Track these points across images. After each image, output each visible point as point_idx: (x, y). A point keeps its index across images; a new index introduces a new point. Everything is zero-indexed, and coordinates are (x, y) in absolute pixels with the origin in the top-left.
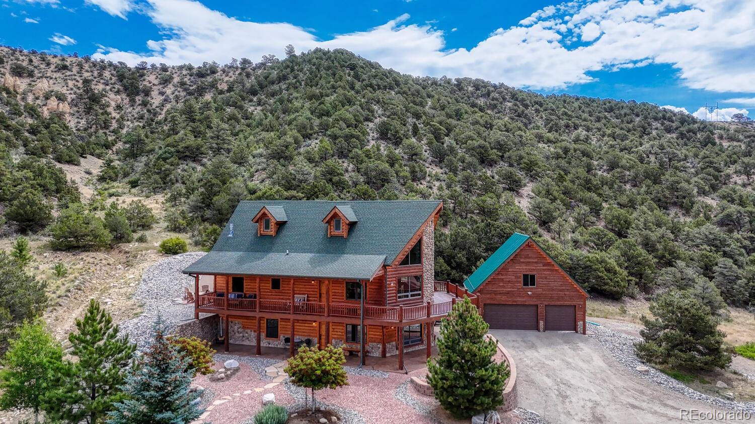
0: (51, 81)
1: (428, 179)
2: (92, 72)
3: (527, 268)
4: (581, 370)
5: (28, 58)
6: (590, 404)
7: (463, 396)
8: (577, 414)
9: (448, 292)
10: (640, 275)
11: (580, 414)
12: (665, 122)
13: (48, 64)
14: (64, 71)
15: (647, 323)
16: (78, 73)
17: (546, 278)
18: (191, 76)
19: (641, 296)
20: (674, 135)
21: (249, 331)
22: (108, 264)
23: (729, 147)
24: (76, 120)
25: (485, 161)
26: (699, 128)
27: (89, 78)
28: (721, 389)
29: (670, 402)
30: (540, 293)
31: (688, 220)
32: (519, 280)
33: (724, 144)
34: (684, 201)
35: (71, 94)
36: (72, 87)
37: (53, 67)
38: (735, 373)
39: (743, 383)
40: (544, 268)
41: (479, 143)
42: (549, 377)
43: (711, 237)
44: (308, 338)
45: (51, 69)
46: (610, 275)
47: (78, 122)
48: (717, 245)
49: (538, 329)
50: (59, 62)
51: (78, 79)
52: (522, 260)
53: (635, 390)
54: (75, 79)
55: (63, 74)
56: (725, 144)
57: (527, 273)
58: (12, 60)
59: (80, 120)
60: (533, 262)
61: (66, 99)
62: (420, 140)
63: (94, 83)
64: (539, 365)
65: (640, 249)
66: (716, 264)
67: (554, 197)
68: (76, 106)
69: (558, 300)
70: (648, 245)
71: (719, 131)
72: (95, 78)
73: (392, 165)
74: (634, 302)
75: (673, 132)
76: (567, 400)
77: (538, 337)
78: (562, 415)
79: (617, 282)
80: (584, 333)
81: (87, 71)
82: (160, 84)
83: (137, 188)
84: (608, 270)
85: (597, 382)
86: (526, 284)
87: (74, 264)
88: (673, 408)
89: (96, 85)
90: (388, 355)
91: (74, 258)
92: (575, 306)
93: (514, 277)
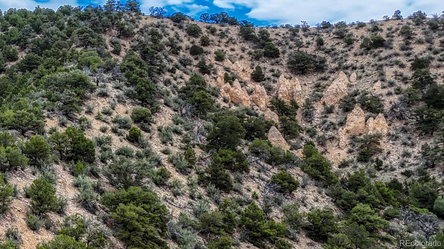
0: (354, 75)
2: (428, 41)
5: (316, 38)
13: (350, 43)
14: (376, 51)
16: (403, 49)
24: (402, 149)
27: (424, 56)
35: (389, 94)
36: (392, 79)
37: (357, 46)
45: (353, 51)
47: (407, 155)
50: (368, 35)
51: (403, 60)
54: (397, 63)
55: (375, 56)
58: (290, 48)
59: (409, 150)
61: (382, 106)
63: (434, 63)
68: (400, 118)
72: (436, 53)
81: (420, 42)
89: (440, 67)
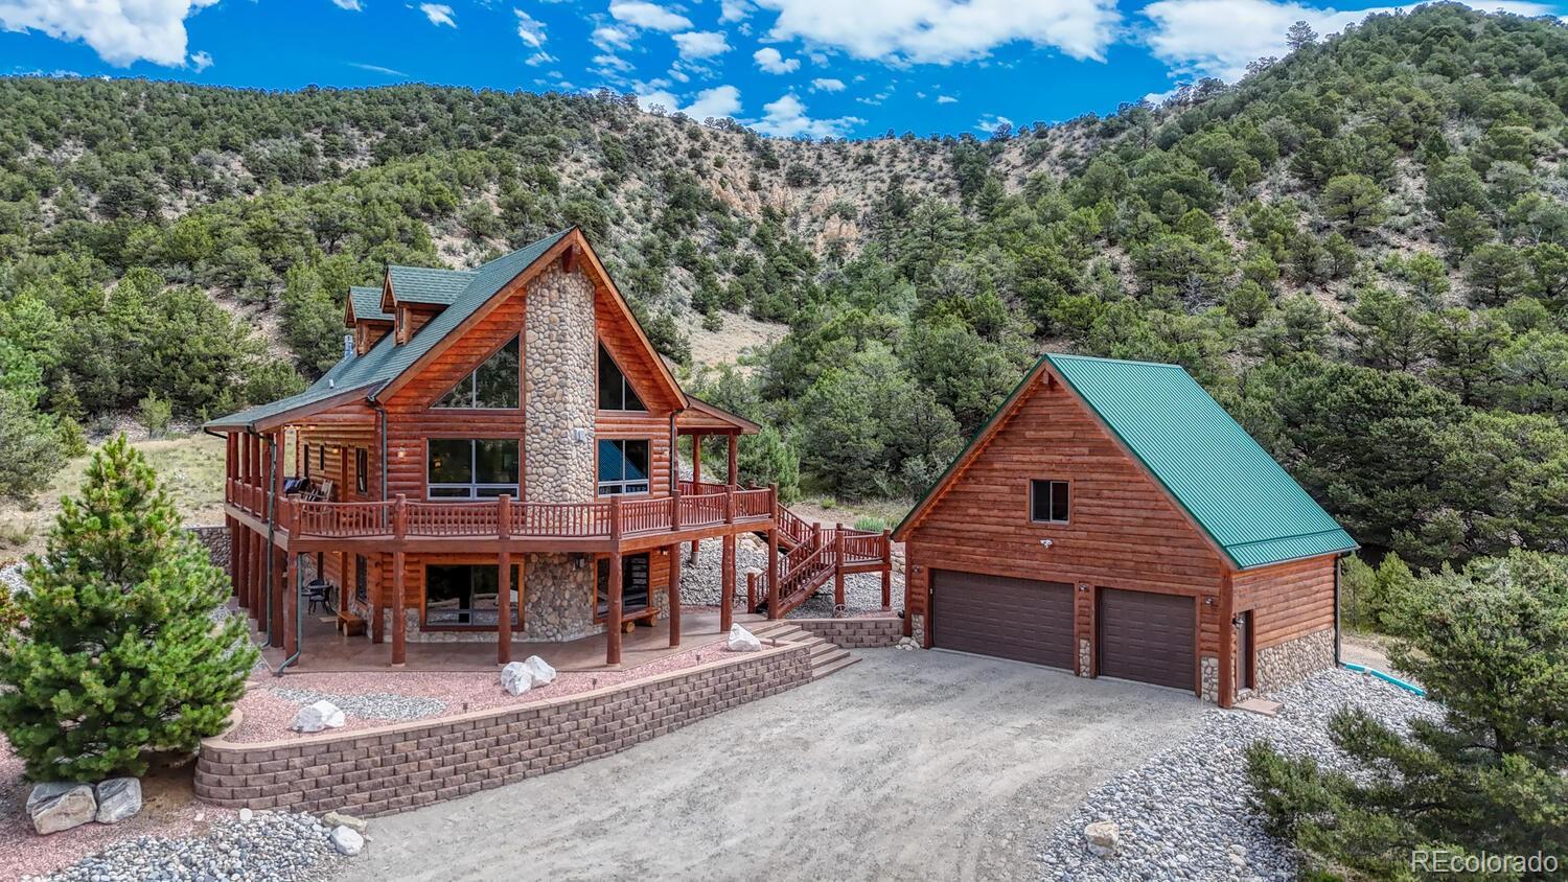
3: (1044, 458)
5: (817, 153)
13: (845, 159)
14: (866, 167)
16: (887, 166)
17: (1099, 497)
18: (1088, 137)
27: (903, 173)
30: (1080, 543)
32: (1021, 498)
35: (865, 205)
36: (872, 193)
37: (850, 162)
40: (1094, 459)
45: (846, 166)
49: (1074, 667)
50: (862, 152)
51: (885, 176)
52: (1029, 434)
54: (879, 179)
55: (863, 172)
57: (1044, 477)
58: (791, 161)
60: (1061, 440)
61: (856, 215)
63: (909, 180)
68: (869, 226)
69: (1137, 573)
72: (913, 171)
80: (1223, 702)
81: (903, 161)
82: (1026, 163)
86: (1041, 513)
89: (912, 183)
92: (1192, 599)
93: (1006, 489)
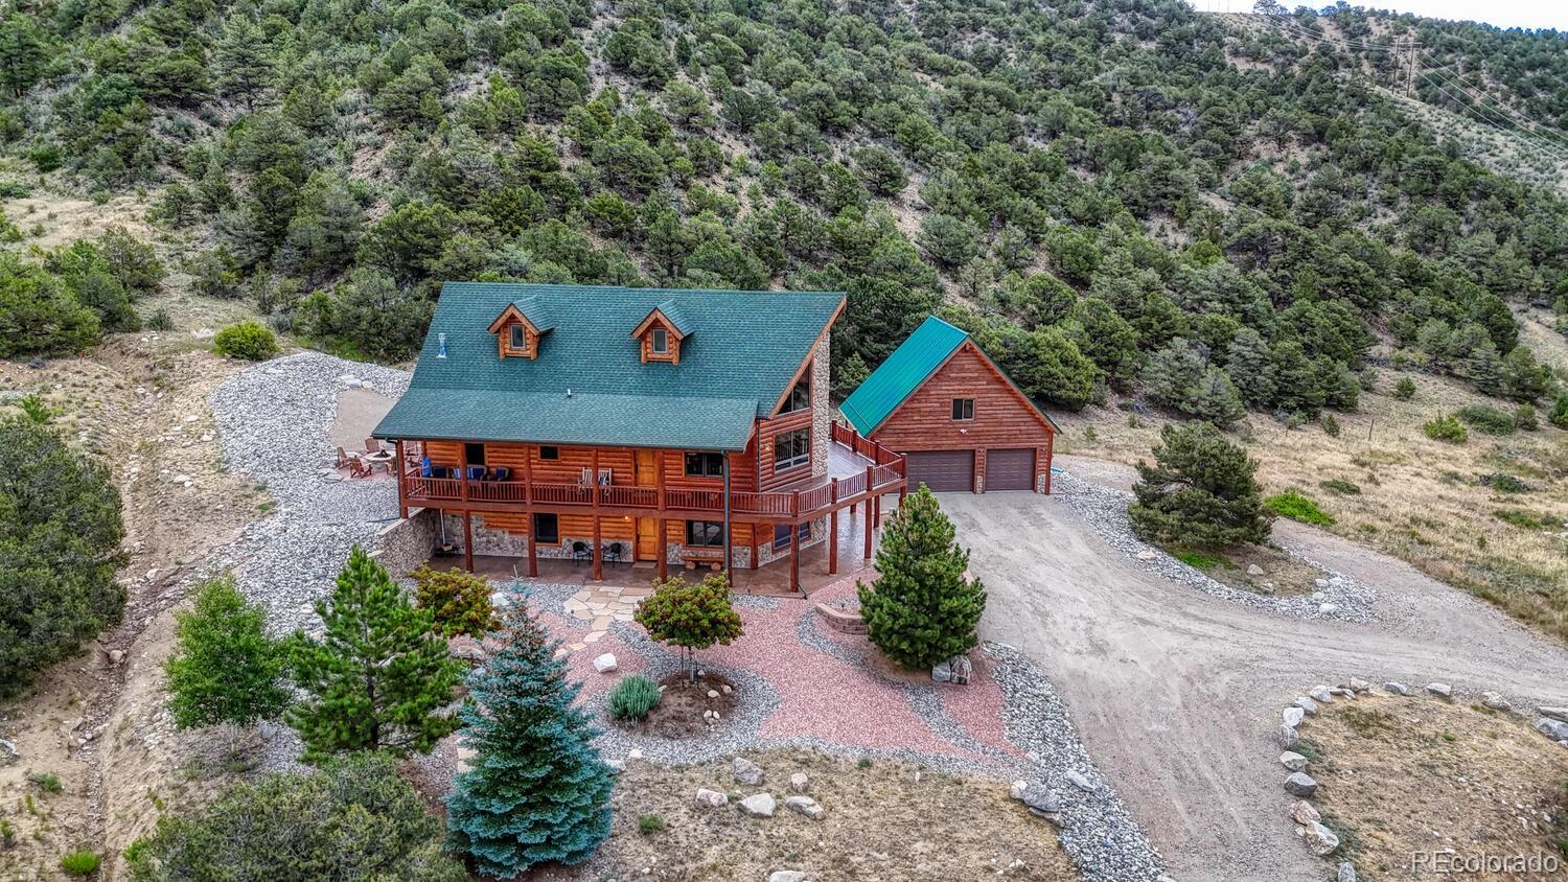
1: (727, 171)
3: (962, 388)
4: (1057, 565)
6: (1082, 624)
7: (923, 640)
8: (1067, 643)
9: (855, 450)
10: (1112, 364)
11: (1073, 643)
12: (1139, 16)
15: (1146, 472)
17: (991, 405)
19: (1113, 400)
20: (1152, 46)
21: (499, 532)
22: (117, 386)
23: (1247, 74)
25: (830, 126)
26: (1198, 31)
28: (1254, 576)
29: (1191, 610)
30: (980, 429)
31: (1182, 239)
32: (947, 409)
33: (1239, 68)
34: (1178, 203)
38: (1272, 547)
39: (1284, 564)
40: (989, 387)
41: (816, 86)
42: (1013, 581)
43: (1226, 285)
44: (617, 541)
46: (1069, 371)
48: (1234, 298)
49: (972, 489)
52: (952, 375)
53: (1140, 592)
56: (1242, 66)
57: (961, 397)
60: (971, 378)
62: (694, 76)
64: (993, 560)
65: (1114, 317)
66: (1233, 338)
67: (963, 209)
69: (1008, 440)
70: (1124, 305)
71: (1232, 39)
73: (653, 140)
74: (1104, 414)
75: (1152, 39)
76: (1049, 620)
77: (974, 503)
78: (1048, 646)
79: (1080, 382)
80: (1047, 493)
83: (58, 172)
84: (1065, 362)
85: (1085, 584)
86: (957, 415)
87: (43, 388)
88: (1197, 618)
90: (760, 564)
91: (36, 376)
92: (1035, 450)
93: (939, 404)
